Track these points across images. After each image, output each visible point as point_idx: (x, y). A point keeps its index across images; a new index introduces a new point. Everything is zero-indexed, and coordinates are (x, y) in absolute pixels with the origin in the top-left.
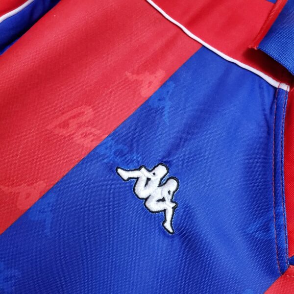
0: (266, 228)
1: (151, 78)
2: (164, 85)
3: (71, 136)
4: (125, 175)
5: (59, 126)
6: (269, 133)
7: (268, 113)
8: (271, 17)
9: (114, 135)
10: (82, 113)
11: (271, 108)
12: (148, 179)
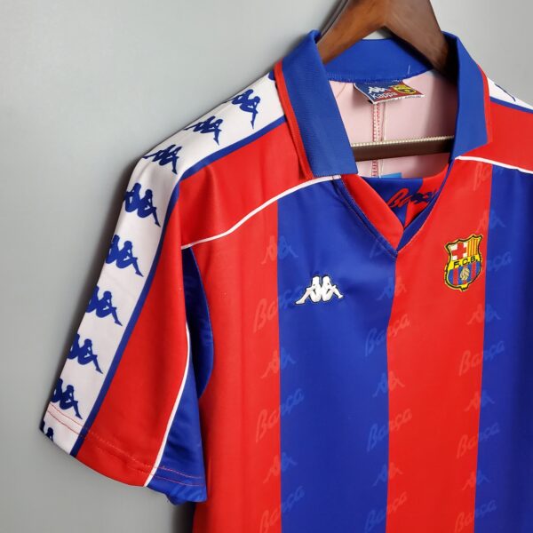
0: (378, 249)
1: (271, 246)
2: (278, 243)
3: (267, 320)
4: (302, 301)
5: (258, 324)
6: (345, 206)
7: (337, 196)
8: (296, 141)
9: (280, 294)
10: (262, 306)
11: (336, 192)
12: (314, 290)
